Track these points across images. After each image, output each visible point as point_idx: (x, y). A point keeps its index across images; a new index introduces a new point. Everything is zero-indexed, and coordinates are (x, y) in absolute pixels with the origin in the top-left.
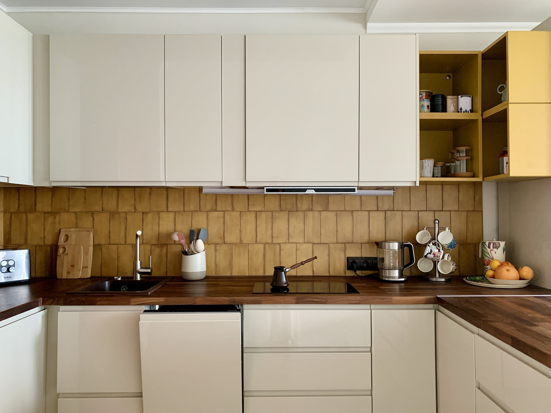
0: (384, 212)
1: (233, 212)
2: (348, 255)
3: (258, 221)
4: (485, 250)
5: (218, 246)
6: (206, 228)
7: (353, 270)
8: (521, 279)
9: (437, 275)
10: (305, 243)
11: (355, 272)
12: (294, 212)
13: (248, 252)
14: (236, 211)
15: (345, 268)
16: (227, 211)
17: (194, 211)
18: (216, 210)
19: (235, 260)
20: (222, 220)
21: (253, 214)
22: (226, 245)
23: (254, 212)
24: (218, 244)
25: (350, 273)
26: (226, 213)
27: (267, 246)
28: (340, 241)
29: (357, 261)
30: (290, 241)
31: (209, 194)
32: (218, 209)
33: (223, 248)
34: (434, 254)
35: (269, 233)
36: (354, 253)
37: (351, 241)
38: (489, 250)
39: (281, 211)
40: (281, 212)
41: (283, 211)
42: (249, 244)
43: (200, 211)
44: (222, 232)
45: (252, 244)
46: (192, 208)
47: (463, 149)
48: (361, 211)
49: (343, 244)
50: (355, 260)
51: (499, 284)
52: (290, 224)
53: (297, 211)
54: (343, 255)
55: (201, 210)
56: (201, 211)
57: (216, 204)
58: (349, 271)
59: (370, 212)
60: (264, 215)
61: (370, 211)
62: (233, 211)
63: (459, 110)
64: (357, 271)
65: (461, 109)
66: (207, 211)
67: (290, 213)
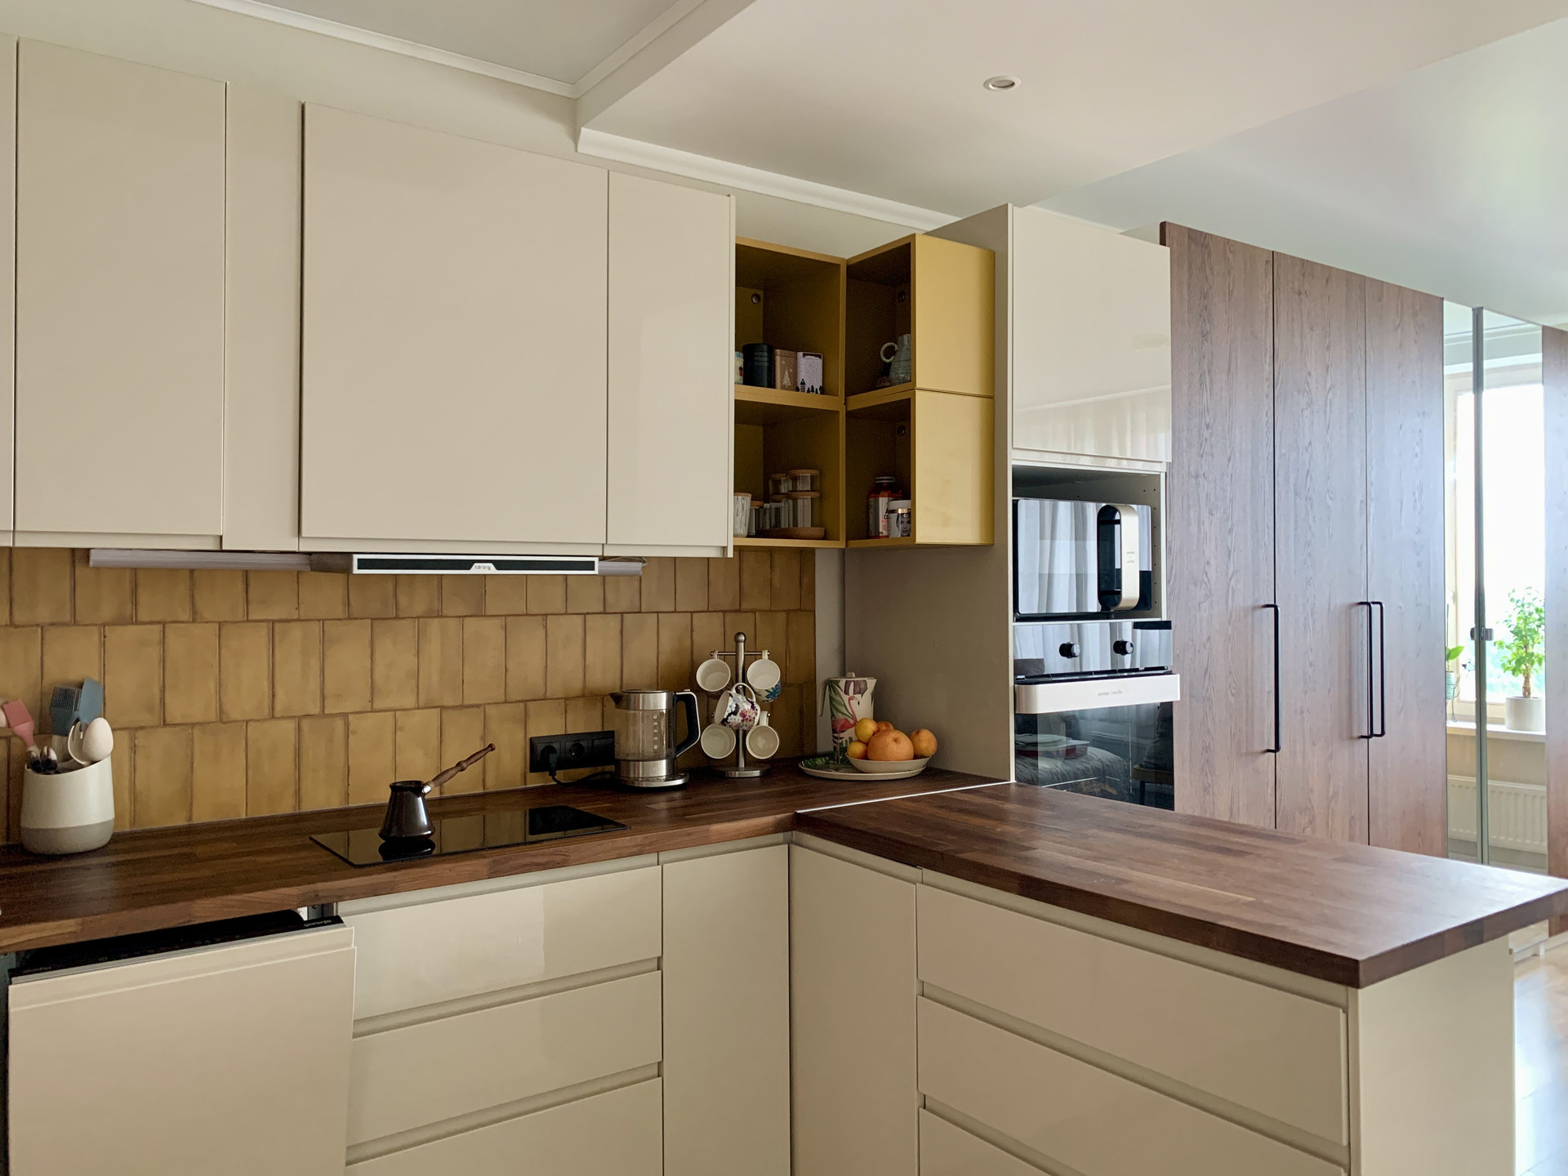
0: (619, 616)
1: (195, 624)
2: (533, 734)
3: (277, 650)
4: (838, 698)
5: (139, 734)
6: (96, 678)
7: (547, 771)
8: (916, 757)
9: (742, 764)
10: (418, 708)
11: (553, 774)
12: (388, 621)
13: (244, 747)
14: (206, 622)
15: (525, 768)
16: (174, 622)
17: (52, 624)
18: (134, 621)
19: (202, 774)
20: (154, 652)
21: (264, 630)
22: (168, 729)
23: (264, 624)
24: (142, 728)
25: (537, 780)
26: (170, 629)
27: (305, 723)
28: (514, 697)
29: (556, 746)
30: (378, 705)
31: (108, 568)
32: (143, 616)
33: (158, 743)
34: (743, 715)
35: (314, 685)
36: (549, 725)
37: (541, 695)
38: (846, 698)
39: (349, 618)
40: (350, 621)
41: (355, 619)
42: (247, 722)
43: (76, 623)
44: (156, 691)
45: (258, 721)
46: (44, 614)
47: (807, 473)
48: (566, 614)
49: (522, 705)
50: (552, 744)
51: (878, 771)
52: (377, 655)
53: (397, 618)
54: (521, 736)
55: (78, 618)
56: (79, 625)
57: (135, 602)
58: (534, 774)
59: (588, 617)
60: (296, 632)
61: (588, 613)
62: (194, 621)
63: (800, 386)
64: (557, 772)
65: (803, 383)
66: (101, 622)
67: (376, 623)
